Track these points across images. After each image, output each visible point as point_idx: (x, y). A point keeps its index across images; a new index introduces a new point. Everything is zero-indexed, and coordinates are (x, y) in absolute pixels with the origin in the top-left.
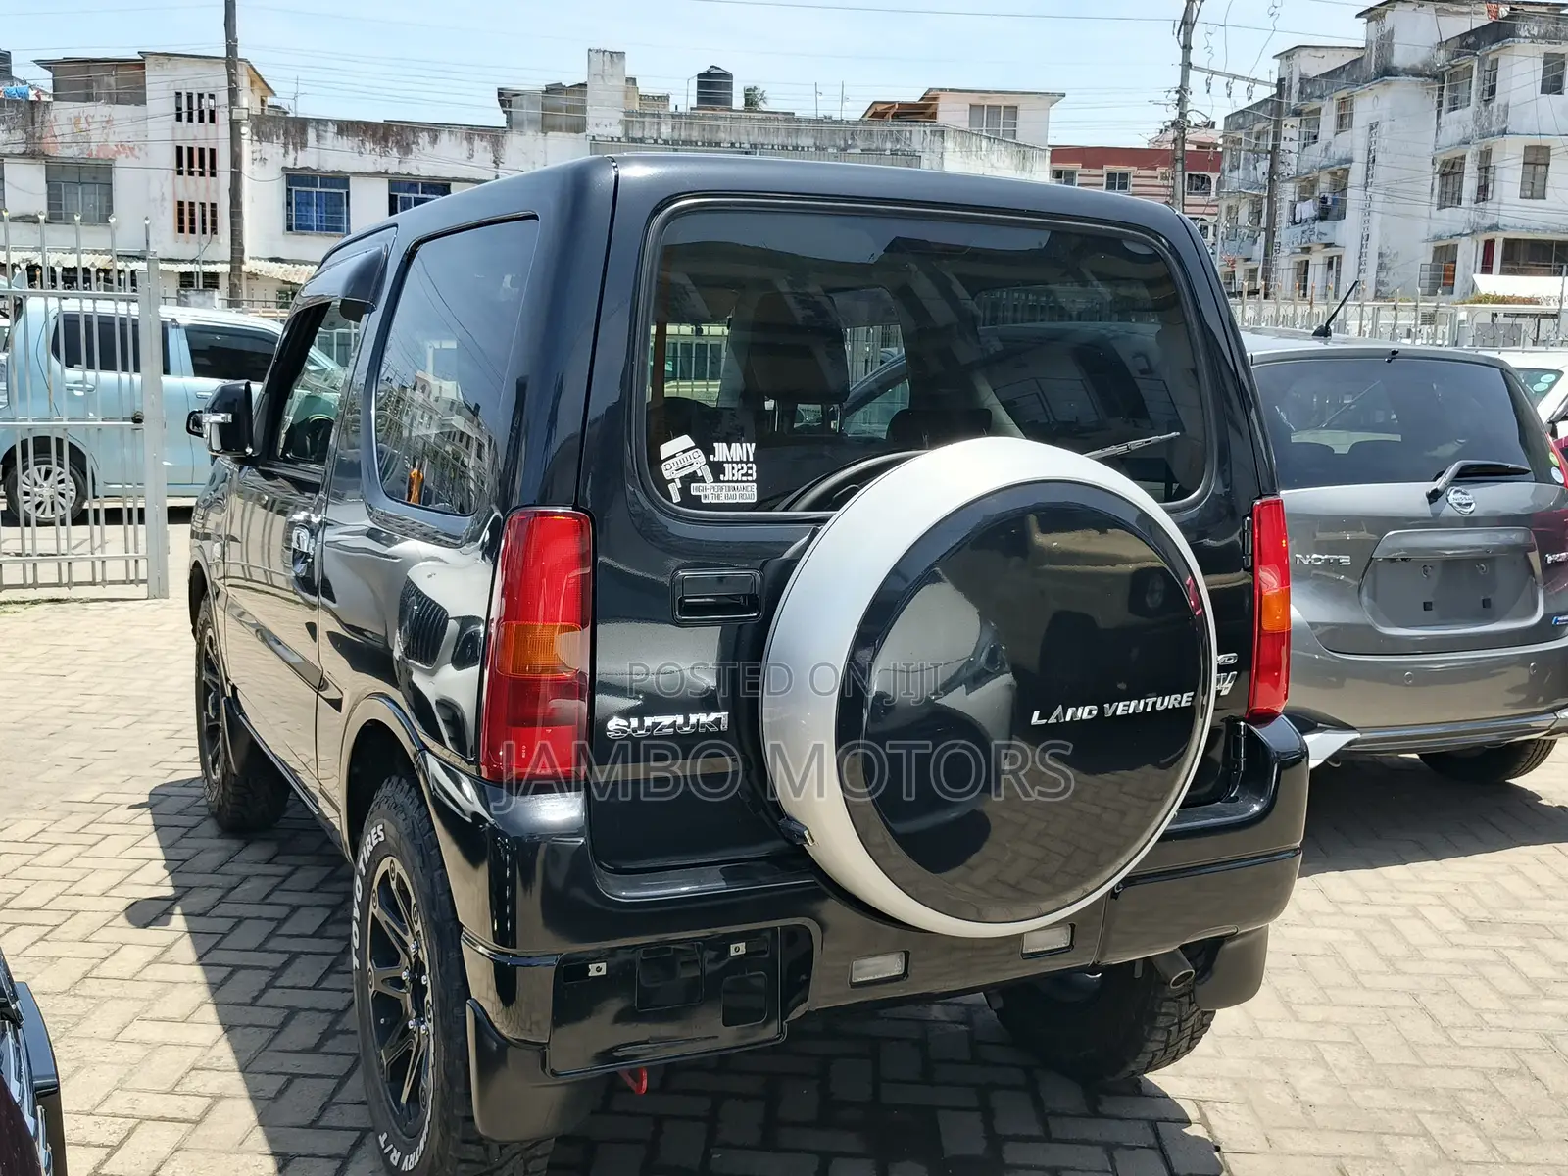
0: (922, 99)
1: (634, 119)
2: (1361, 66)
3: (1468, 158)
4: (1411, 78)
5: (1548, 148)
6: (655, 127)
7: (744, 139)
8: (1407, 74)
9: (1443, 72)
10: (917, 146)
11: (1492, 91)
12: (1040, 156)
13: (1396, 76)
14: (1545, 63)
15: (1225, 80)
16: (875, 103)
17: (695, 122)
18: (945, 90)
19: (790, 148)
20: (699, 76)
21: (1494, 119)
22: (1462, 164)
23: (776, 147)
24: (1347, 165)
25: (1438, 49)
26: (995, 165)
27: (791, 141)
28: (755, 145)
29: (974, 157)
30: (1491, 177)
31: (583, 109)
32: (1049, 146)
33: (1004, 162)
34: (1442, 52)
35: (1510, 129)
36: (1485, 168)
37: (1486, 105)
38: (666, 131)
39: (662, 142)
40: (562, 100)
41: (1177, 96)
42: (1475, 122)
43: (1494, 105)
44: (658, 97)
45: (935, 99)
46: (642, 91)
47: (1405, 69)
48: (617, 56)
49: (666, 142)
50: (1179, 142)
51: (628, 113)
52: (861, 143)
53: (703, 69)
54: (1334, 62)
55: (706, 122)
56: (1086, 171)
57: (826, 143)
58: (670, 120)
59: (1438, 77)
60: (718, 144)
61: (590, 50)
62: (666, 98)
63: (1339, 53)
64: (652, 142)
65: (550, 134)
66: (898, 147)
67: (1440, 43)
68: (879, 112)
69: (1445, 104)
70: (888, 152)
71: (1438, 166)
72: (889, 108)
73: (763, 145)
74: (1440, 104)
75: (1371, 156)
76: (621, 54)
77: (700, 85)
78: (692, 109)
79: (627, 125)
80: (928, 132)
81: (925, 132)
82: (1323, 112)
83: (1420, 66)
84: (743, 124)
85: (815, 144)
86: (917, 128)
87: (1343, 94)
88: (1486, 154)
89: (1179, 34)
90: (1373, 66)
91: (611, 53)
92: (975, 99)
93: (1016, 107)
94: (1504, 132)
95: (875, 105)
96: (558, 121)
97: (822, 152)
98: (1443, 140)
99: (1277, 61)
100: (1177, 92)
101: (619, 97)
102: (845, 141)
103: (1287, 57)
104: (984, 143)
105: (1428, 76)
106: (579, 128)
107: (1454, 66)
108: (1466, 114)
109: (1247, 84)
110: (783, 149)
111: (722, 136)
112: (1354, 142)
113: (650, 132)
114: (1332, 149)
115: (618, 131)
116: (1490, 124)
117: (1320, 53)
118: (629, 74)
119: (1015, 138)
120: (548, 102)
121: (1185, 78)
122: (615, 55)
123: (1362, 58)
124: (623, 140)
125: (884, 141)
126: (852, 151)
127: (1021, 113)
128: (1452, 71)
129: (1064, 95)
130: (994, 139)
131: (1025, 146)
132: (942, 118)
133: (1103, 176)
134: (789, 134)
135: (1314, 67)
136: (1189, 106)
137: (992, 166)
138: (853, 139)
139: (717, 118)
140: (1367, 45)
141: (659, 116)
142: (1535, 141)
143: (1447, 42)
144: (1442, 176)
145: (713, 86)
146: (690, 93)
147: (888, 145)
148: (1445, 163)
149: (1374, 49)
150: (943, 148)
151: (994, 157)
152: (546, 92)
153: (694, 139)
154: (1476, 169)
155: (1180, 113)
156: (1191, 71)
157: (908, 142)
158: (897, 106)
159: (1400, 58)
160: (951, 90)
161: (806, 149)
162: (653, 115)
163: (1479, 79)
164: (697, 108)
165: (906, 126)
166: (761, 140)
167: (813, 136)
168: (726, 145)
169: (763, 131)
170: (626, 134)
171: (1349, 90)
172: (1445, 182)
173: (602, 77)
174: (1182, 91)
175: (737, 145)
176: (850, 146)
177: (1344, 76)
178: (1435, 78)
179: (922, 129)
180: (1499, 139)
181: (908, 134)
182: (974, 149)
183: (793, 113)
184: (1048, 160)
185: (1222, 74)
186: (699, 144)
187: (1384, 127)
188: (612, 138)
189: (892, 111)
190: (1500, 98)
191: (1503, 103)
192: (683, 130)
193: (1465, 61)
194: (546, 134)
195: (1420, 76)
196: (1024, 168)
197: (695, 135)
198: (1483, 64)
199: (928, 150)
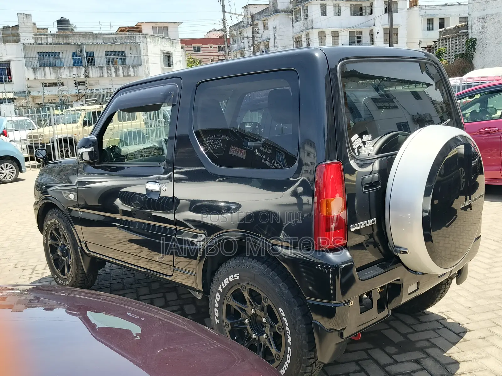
0: (136, 26)
1: (38, 36)
2: (269, 10)
3: (303, 36)
4: (284, 13)
5: (325, 32)
6: (46, 39)
7: (78, 41)
8: (282, 12)
9: (292, 11)
10: (138, 41)
11: (307, 15)
12: (178, 42)
13: (279, 12)
14: (321, 7)
15: (230, 15)
16: (120, 27)
17: (60, 37)
18: (144, 22)
19: (95, 44)
20: (57, 21)
21: (309, 24)
22: (301, 38)
23: (90, 44)
24: (268, 40)
25: (290, 4)
26: (164, 46)
27: (95, 41)
28: (83, 43)
29: (157, 43)
30: (310, 41)
31: (18, 34)
32: (180, 39)
33: (166, 45)
34: (291, 5)
35: (314, 27)
36: (308, 39)
37: (306, 20)
38: (50, 40)
39: (49, 44)
40: (9, 31)
41: (222, 21)
42: (304, 25)
43: (308, 20)
44: (44, 29)
45: (140, 26)
46: (38, 27)
47: (281, 10)
48: (28, 15)
49: (51, 44)
50: (225, 36)
51: (35, 35)
52: (119, 41)
53: (59, 19)
54: (260, 9)
55: (64, 36)
56: (186, 46)
57: (107, 41)
58: (51, 36)
59: (291, 12)
60: (69, 44)
61: (18, 14)
62: (47, 29)
63: (261, 6)
64: (46, 44)
65: (7, 43)
66: (132, 41)
67: (291, 2)
68: (122, 30)
69: (294, 20)
70: (129, 43)
71: (294, 39)
72: (126, 29)
73: (85, 43)
74: (293, 20)
75: (275, 37)
76: (30, 15)
77: (58, 24)
78: (56, 32)
79: (35, 39)
80: (141, 36)
81: (140, 36)
82: (259, 24)
83: (286, 9)
84: (77, 36)
85: (103, 42)
86: (137, 35)
87: (265, 18)
88: (308, 35)
89: (220, 2)
90: (272, 10)
91: (26, 15)
92: (154, 25)
93: (167, 27)
94: (312, 28)
95: (120, 28)
96: (9, 39)
97: (106, 45)
98: (295, 31)
99: (243, 9)
100: (222, 20)
101: (31, 29)
102: (114, 41)
103: (246, 8)
104: (160, 39)
105: (289, 12)
106: (17, 41)
107: (295, 9)
108: (300, 23)
109: (236, 16)
110: (93, 44)
111: (70, 41)
112: (269, 33)
113: (44, 41)
114: (263, 36)
115: (32, 41)
116: (308, 25)
117: (255, 6)
118: (33, 21)
119: (168, 37)
120: (4, 32)
121: (224, 15)
122: (27, 15)
123: (269, 7)
124: (35, 44)
125: (127, 40)
126: (116, 44)
127: (169, 29)
128: (295, 10)
129: (182, 22)
130: (162, 38)
131: (172, 39)
132: (144, 31)
133: (192, 48)
134: (94, 39)
135: (255, 11)
136: (227, 24)
137: (163, 46)
138: (116, 40)
139: (68, 35)
140: (270, 3)
141: (47, 35)
142: (321, 30)
143: (292, 1)
144: (296, 42)
145: (63, 24)
146: (55, 27)
147: (128, 41)
148: (296, 38)
149: (272, 5)
150: (147, 41)
151: (163, 43)
152: (3, 29)
153: (60, 42)
154: (305, 39)
155: (224, 27)
156: (225, 13)
157: (135, 40)
158: (128, 28)
159: (280, 7)
160: (145, 22)
161: (101, 44)
162: (44, 35)
163: (303, 12)
164: (58, 32)
165: (133, 35)
166: (84, 41)
167: (102, 40)
168: (72, 44)
169: (85, 39)
170: (36, 42)
171: (266, 17)
172: (297, 44)
173: (24, 22)
174: (224, 20)
175: (76, 44)
176: (115, 42)
177: (264, 13)
178: (290, 12)
179: (139, 35)
180: (311, 30)
181: (134, 37)
182: (157, 41)
183: (93, 32)
184: (180, 43)
185: (235, 14)
186: (63, 44)
187: (278, 28)
188: (31, 44)
189: (126, 30)
190: (310, 18)
191: (311, 19)
192: (56, 40)
193: (299, 7)
194: (5, 43)
195: (286, 12)
196: (173, 46)
197: (61, 41)
198: (304, 8)
199: (142, 42)
